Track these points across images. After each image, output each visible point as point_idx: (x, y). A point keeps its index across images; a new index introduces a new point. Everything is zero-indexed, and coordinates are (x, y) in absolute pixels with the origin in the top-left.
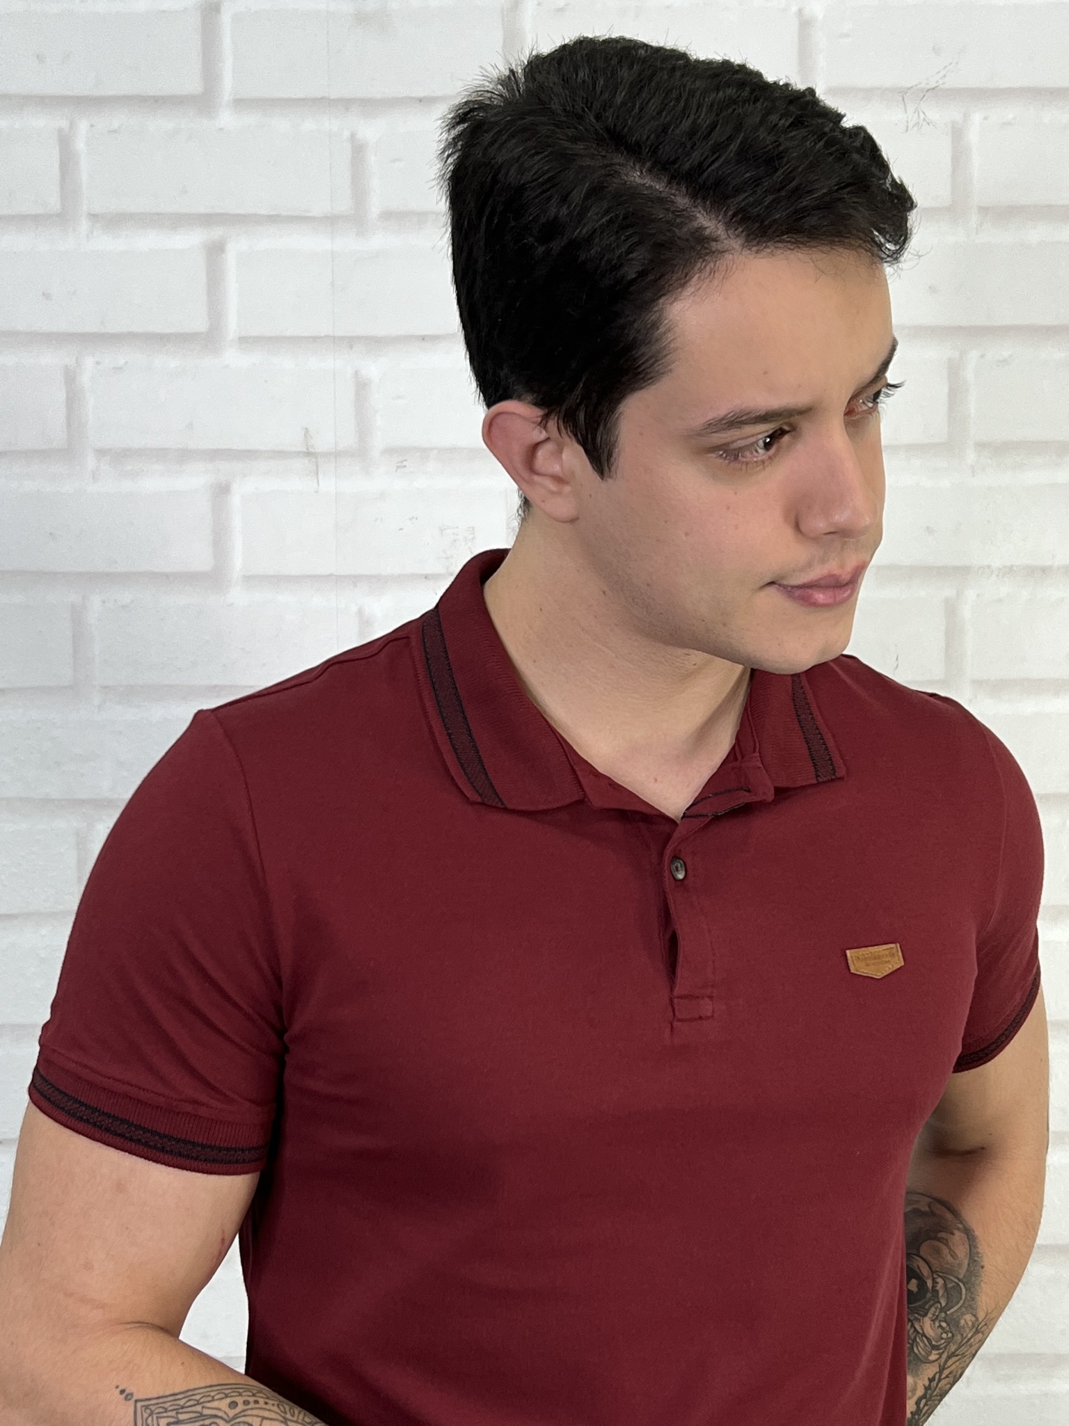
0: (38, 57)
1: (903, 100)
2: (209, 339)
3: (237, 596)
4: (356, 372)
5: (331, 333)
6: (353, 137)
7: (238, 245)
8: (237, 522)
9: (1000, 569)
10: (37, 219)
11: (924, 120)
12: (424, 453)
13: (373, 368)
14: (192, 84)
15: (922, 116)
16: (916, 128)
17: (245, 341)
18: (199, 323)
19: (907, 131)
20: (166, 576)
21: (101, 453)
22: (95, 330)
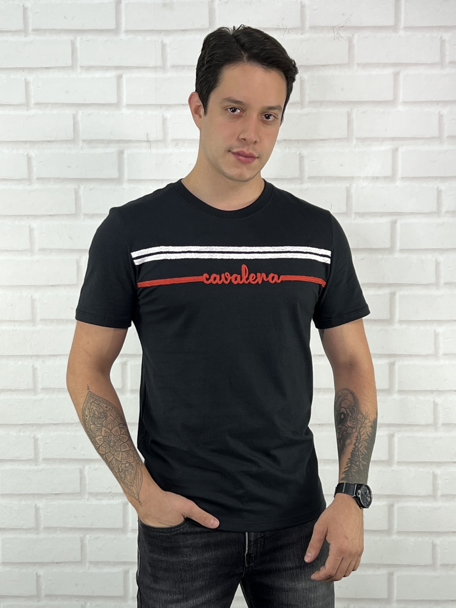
0: (65, 17)
1: (333, 30)
2: (117, 105)
3: (126, 186)
4: (163, 115)
5: (155, 103)
6: (162, 42)
7: (126, 76)
8: (126, 162)
10: (64, 68)
11: (340, 36)
12: (184, 140)
13: (168, 114)
14: (113, 26)
15: (339, 34)
16: (337, 39)
17: (129, 106)
18: (114, 100)
19: (334, 40)
20: (104, 180)
21: (84, 141)
22: (82, 102)
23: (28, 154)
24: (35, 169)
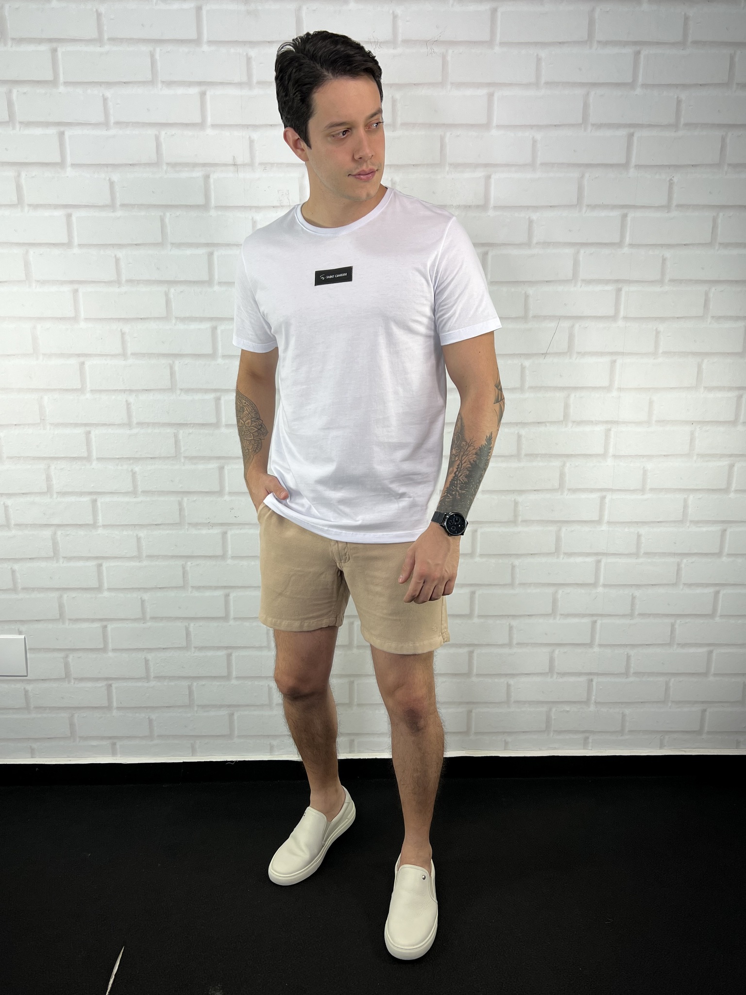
0: (142, 25)
1: (426, 44)
2: (201, 125)
3: (213, 213)
4: (250, 137)
5: (241, 124)
6: (247, 54)
7: (210, 93)
8: (212, 187)
9: (456, 206)
10: (143, 83)
11: (433, 52)
12: (272, 164)
13: (255, 135)
14: (194, 36)
15: (432, 50)
16: (431, 55)
17: (214, 126)
18: (198, 120)
19: (427, 55)
20: (191, 206)
21: (168, 164)
22: (164, 122)
23: (110, 179)
24: (118, 195)
